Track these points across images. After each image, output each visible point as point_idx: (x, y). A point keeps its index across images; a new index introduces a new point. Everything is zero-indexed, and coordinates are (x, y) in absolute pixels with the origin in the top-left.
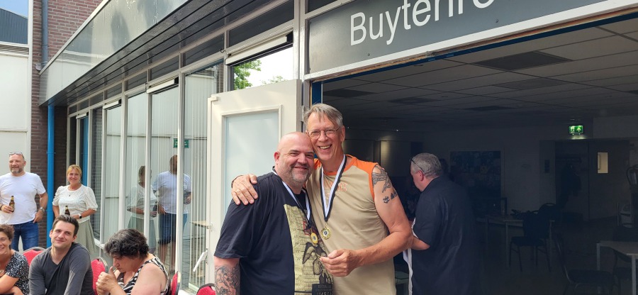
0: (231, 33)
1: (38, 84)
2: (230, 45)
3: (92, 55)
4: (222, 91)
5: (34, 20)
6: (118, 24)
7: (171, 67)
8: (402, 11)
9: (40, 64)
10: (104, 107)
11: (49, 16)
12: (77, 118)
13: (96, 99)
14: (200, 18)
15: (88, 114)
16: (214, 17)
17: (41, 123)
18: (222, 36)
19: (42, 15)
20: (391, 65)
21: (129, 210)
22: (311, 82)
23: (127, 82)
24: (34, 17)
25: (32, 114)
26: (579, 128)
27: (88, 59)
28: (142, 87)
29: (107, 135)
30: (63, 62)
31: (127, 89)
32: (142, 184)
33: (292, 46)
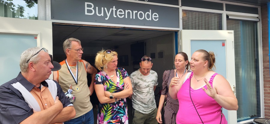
20: (106, 27)
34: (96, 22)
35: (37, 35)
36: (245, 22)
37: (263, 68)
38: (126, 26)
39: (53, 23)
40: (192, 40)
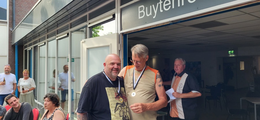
0: (90, 14)
1: (11, 36)
2: (90, 19)
3: (33, 24)
4: (87, 38)
5: (9, 10)
6: (44, 11)
7: (66, 29)
8: (159, 4)
9: (12, 28)
10: (38, 46)
11: (15, 9)
12: (27, 50)
13: (36, 42)
14: (77, 8)
15: (32, 48)
16: (83, 8)
17: (13, 53)
18: (86, 16)
19: (13, 8)
20: (155, 26)
21: (49, 88)
22: (123, 34)
23: (48, 35)
24: (9, 9)
25: (9, 49)
26: (232, 52)
27: (32, 26)
28: (54, 37)
29: (40, 57)
30: (21, 27)
31: (48, 38)
32: (54, 77)
33: (115, 19)
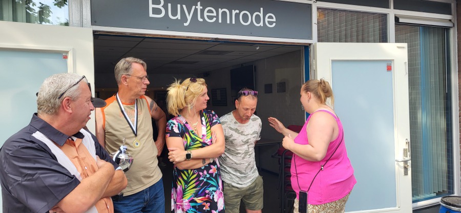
20: (184, 38)
34: (168, 29)
35: (67, 52)
36: (427, 28)
37: (458, 109)
38: (219, 37)
39: (94, 32)
40: (333, 61)
